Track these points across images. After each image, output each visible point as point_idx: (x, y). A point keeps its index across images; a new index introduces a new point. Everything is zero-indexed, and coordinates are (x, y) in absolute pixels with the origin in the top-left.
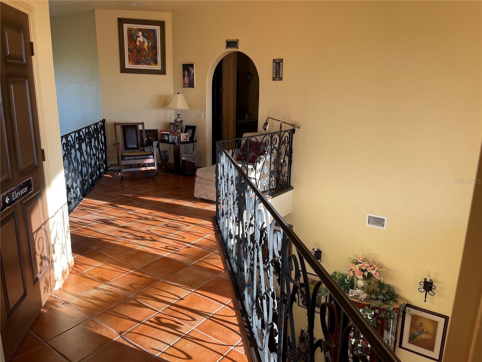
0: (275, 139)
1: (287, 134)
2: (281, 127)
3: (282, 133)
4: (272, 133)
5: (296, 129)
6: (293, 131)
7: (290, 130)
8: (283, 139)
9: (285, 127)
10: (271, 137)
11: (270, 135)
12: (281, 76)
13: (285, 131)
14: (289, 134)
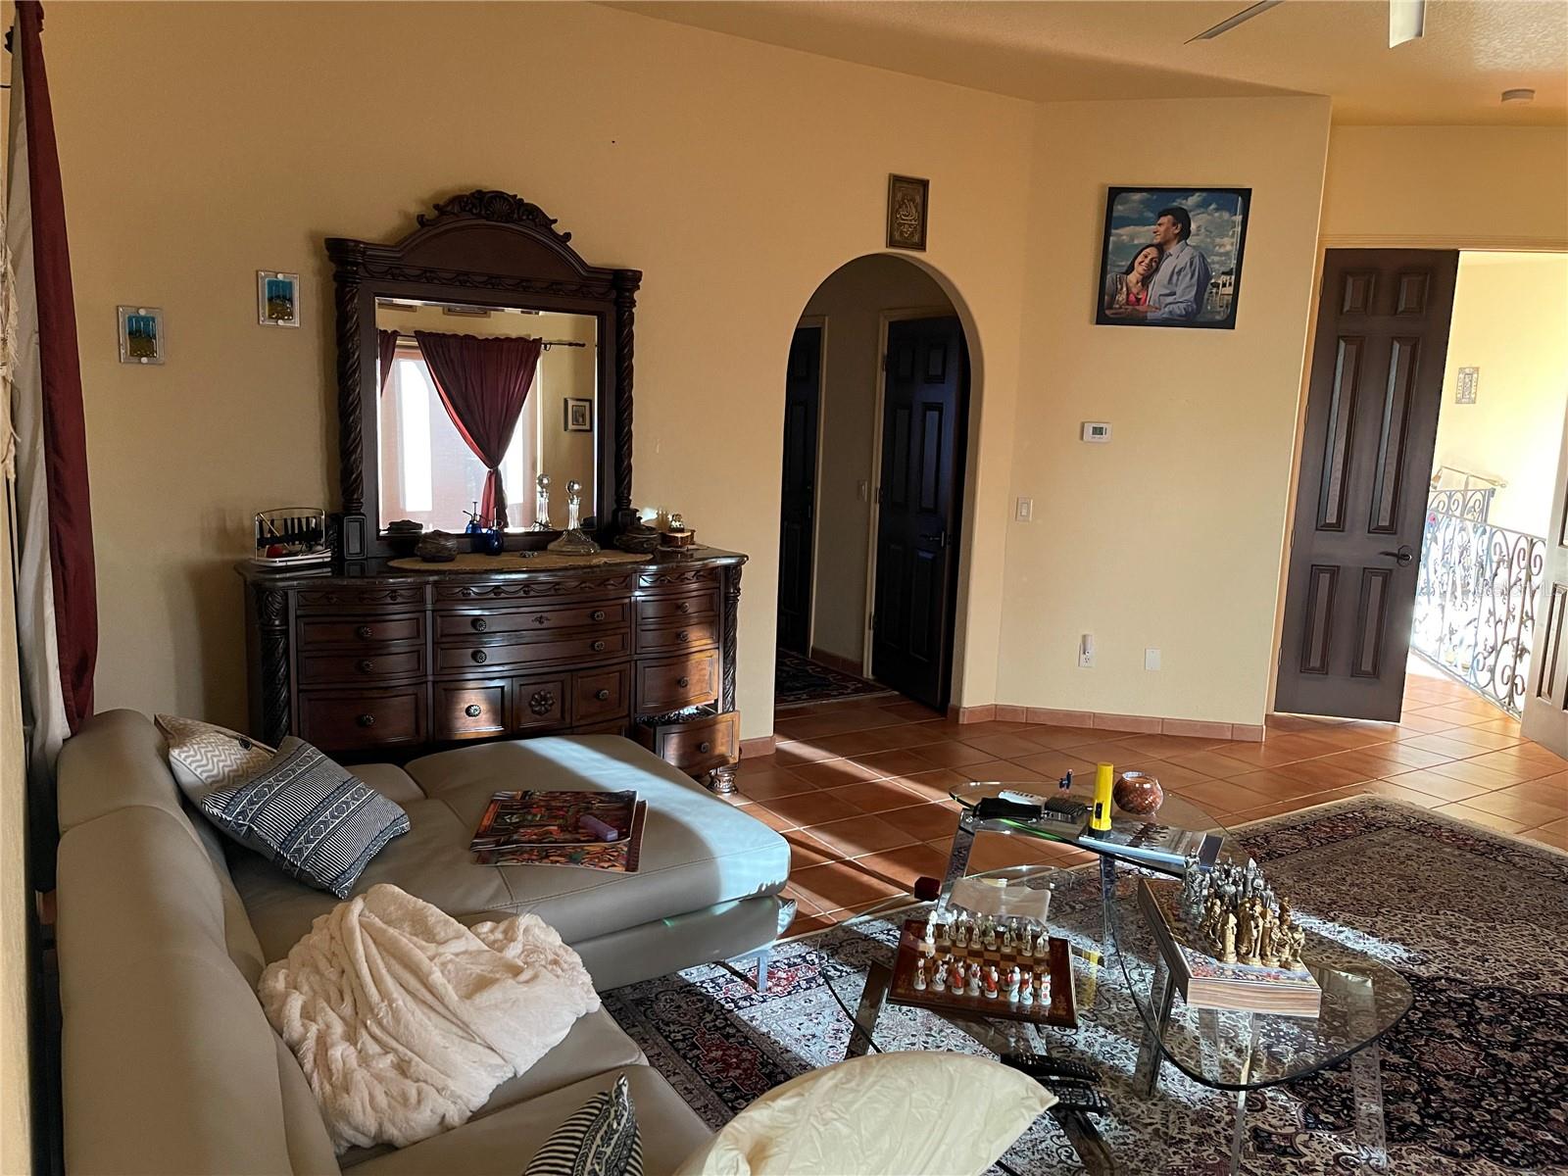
0: (1456, 502)
1: (1478, 496)
2: (1467, 484)
3: (1470, 494)
4: (1451, 492)
5: (1498, 488)
6: (1492, 492)
7: (1485, 491)
8: (1471, 504)
9: (1475, 484)
10: (1450, 497)
11: (1448, 493)
12: (1473, 396)
13: (1476, 491)
14: (1484, 497)
